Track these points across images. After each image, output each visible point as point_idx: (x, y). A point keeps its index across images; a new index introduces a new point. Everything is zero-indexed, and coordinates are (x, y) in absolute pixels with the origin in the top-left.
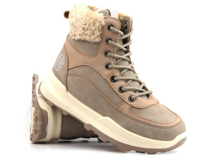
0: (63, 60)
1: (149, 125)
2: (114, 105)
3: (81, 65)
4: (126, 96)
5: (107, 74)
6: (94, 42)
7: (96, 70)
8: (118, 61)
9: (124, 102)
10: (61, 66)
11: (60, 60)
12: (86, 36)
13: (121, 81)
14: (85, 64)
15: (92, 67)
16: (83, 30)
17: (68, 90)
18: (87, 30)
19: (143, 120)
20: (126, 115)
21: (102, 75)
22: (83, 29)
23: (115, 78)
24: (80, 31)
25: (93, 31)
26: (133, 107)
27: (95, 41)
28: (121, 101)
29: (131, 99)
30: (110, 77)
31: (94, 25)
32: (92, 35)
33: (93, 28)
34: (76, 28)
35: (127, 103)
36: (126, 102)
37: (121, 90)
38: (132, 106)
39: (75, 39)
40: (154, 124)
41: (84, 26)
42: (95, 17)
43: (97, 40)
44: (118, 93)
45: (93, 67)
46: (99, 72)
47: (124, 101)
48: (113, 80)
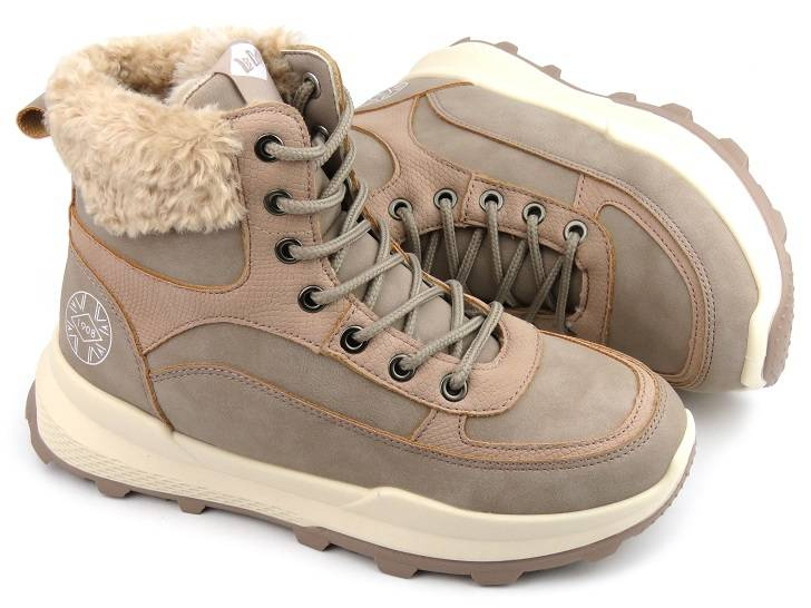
0: (102, 315)
1: (565, 464)
2: (397, 438)
3: (191, 326)
4: (427, 385)
5: (318, 329)
6: (220, 230)
7: (269, 330)
8: (339, 261)
9: (432, 412)
10: (103, 344)
11: (85, 319)
12: (174, 217)
13: (387, 336)
14: (208, 321)
15: (244, 323)
16: (155, 196)
17: (172, 428)
18: (172, 191)
19: (532, 457)
20: (461, 461)
21: (305, 343)
22: (152, 189)
23: (357, 336)
24: (142, 201)
25: (201, 189)
26: (475, 416)
27: (223, 224)
28: (416, 412)
29: (453, 390)
30: (338, 338)
31: (197, 166)
32: (203, 207)
33: (198, 180)
34: (115, 191)
35: (446, 412)
36: (438, 411)
37: (399, 369)
38: (468, 417)
39: (125, 235)
40: (581, 452)
41: (153, 180)
42: (189, 133)
43: (231, 218)
44: (395, 385)
45: (251, 324)
46: (284, 335)
47: (429, 408)
48: (354, 343)
